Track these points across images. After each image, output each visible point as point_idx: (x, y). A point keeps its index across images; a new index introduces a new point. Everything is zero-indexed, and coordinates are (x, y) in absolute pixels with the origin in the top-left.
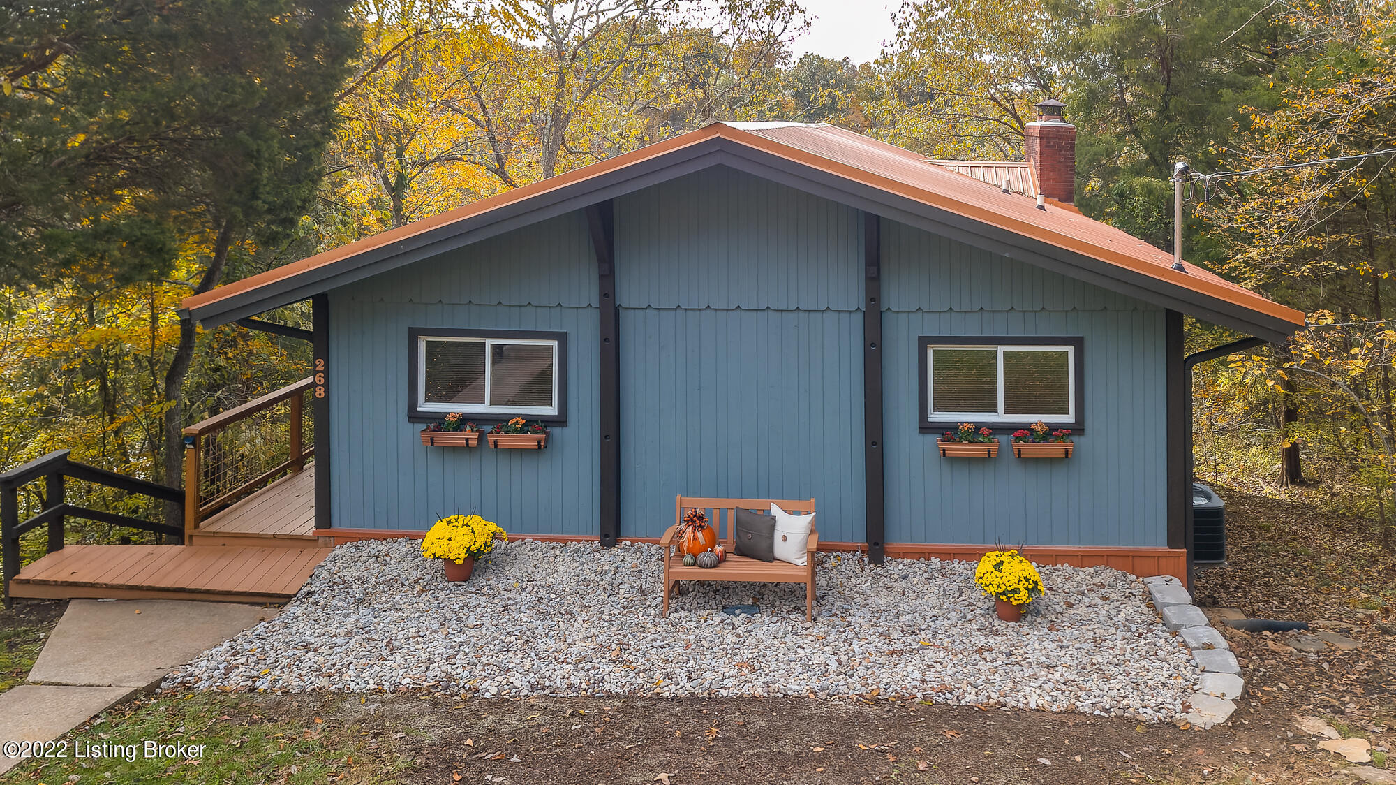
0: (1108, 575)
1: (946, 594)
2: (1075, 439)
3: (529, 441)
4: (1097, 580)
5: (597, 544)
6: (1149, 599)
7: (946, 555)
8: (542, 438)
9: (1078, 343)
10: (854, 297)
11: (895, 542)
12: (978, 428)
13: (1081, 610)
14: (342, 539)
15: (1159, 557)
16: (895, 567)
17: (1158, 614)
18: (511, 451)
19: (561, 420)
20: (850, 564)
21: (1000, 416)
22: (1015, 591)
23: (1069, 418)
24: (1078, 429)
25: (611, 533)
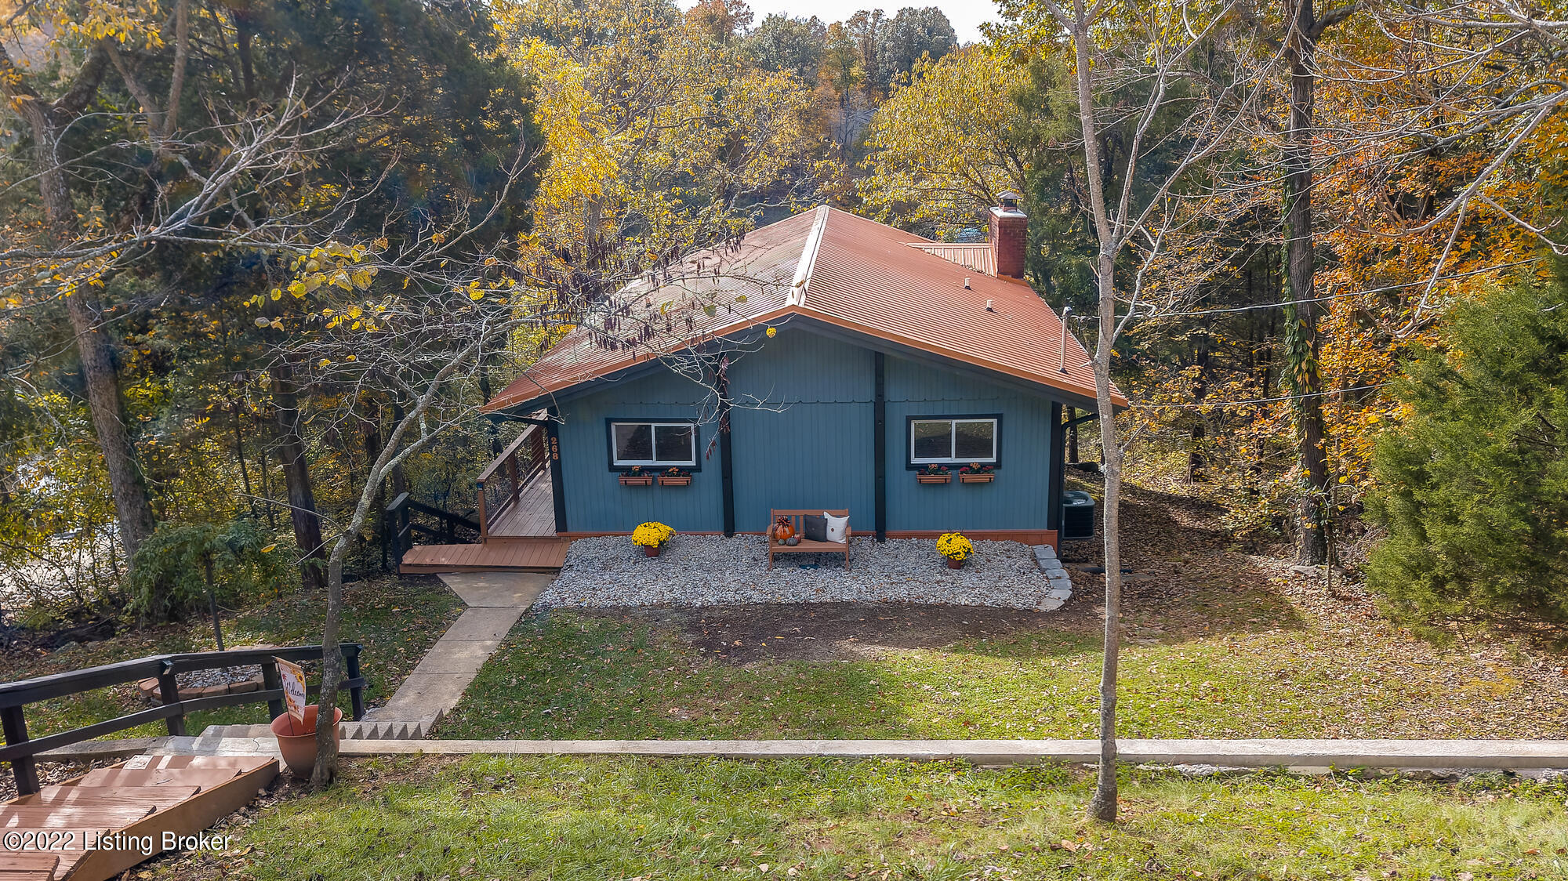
0: (1013, 545)
1: (920, 557)
2: (996, 471)
3: (681, 480)
4: (1006, 548)
5: (722, 536)
6: (1034, 558)
7: (920, 537)
8: (688, 478)
9: (999, 417)
10: (869, 393)
11: (890, 530)
12: (940, 465)
13: (995, 563)
14: (576, 537)
15: (1040, 535)
16: (891, 544)
17: (1037, 563)
18: (670, 487)
19: (698, 468)
20: (866, 543)
21: (953, 460)
22: (958, 553)
23: (993, 460)
24: (998, 465)
25: (729, 531)
